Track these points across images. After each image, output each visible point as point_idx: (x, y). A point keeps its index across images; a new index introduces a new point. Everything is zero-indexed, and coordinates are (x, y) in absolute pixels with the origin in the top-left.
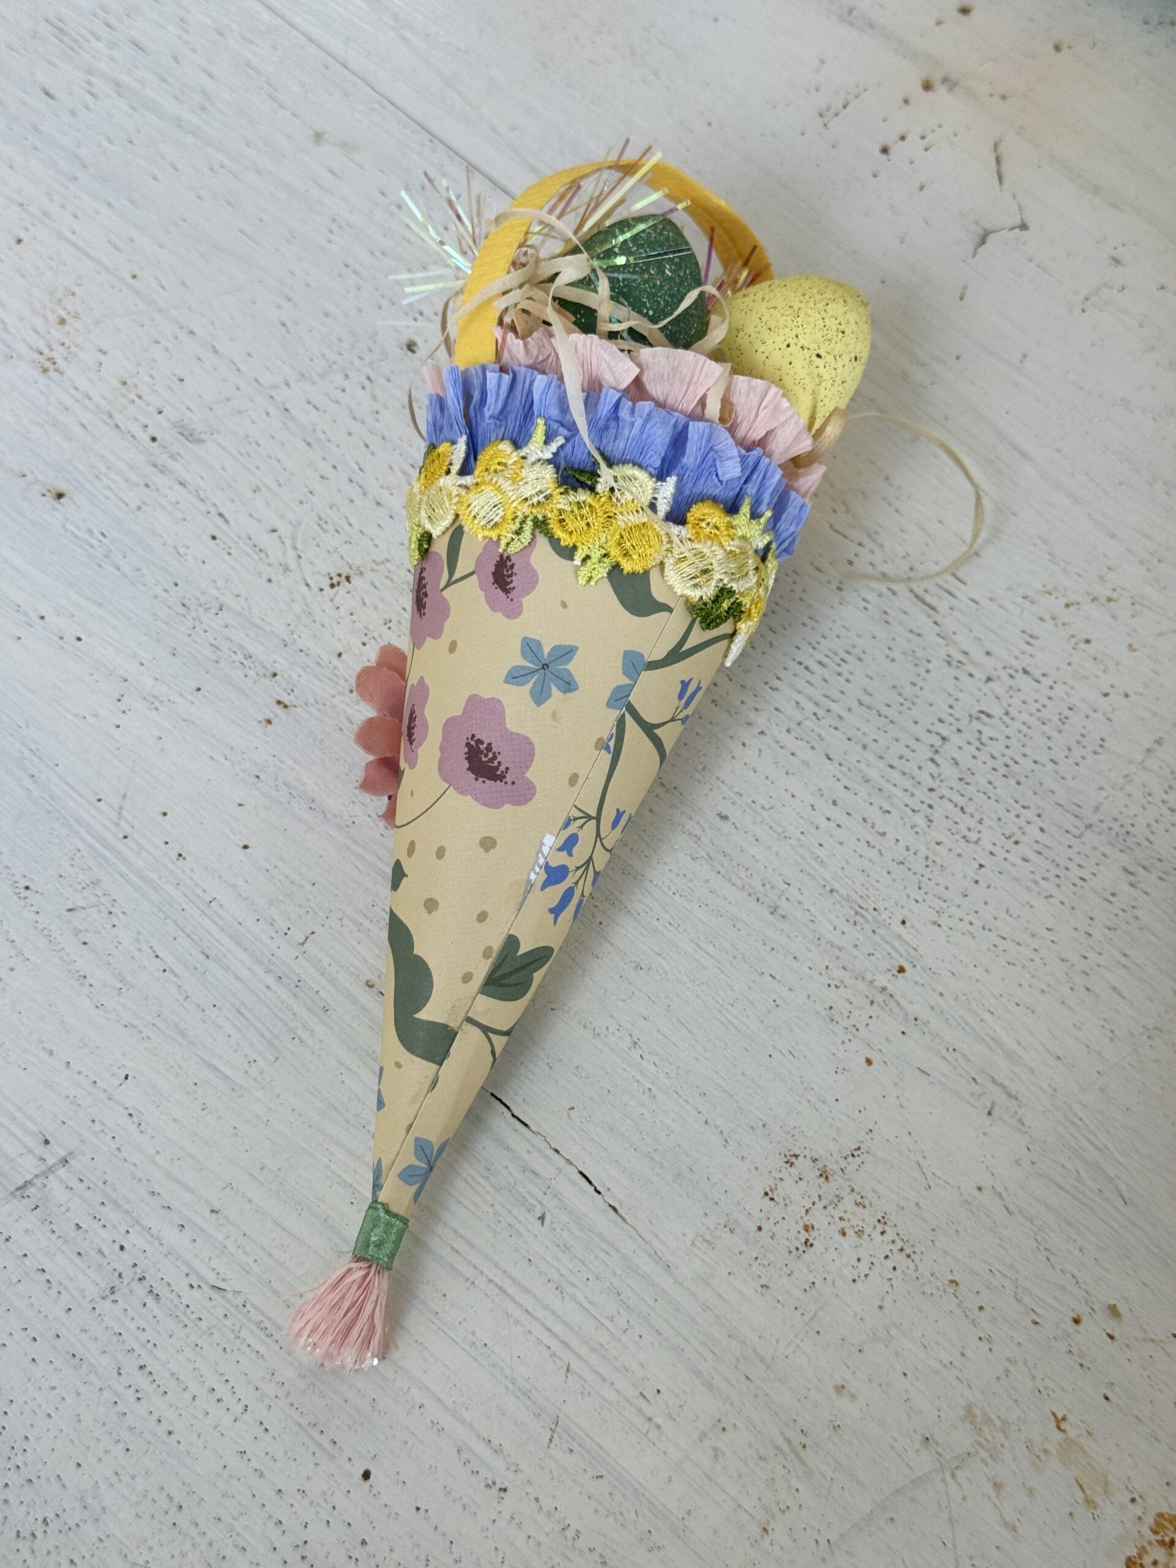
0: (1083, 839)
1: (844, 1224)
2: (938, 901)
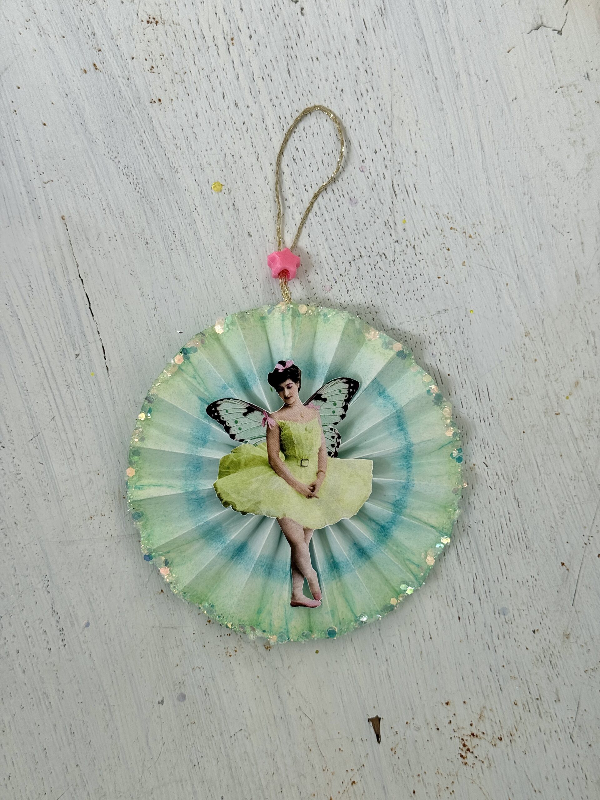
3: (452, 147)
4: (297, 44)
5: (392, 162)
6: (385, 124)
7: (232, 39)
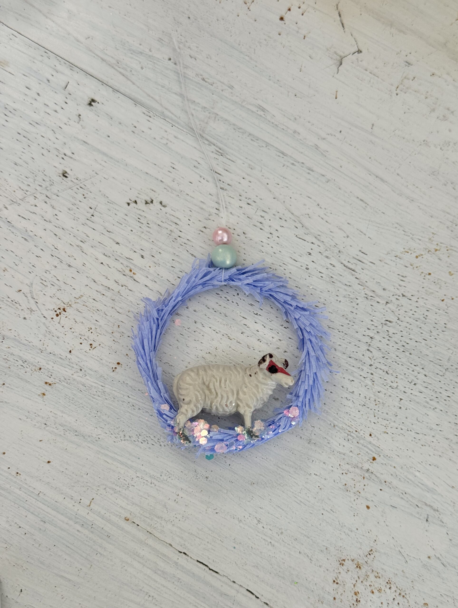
0: (445, 377)
1: (373, 588)
2: (384, 421)
3: (361, 200)
4: (180, 231)
5: (328, 250)
6: (297, 228)
7: (131, 271)
